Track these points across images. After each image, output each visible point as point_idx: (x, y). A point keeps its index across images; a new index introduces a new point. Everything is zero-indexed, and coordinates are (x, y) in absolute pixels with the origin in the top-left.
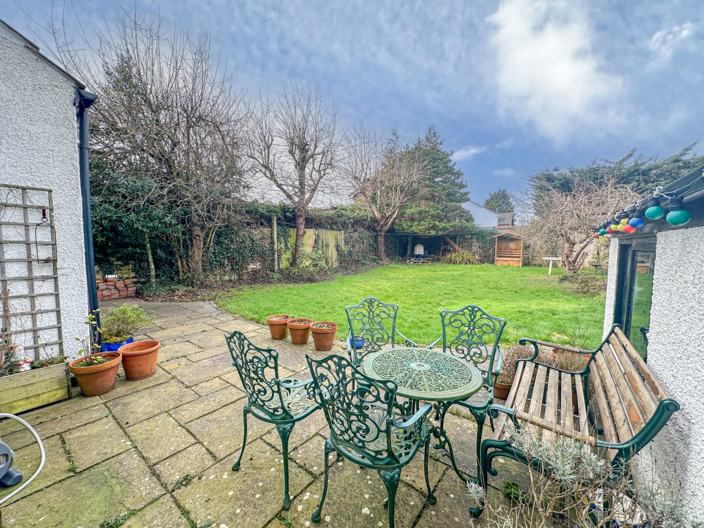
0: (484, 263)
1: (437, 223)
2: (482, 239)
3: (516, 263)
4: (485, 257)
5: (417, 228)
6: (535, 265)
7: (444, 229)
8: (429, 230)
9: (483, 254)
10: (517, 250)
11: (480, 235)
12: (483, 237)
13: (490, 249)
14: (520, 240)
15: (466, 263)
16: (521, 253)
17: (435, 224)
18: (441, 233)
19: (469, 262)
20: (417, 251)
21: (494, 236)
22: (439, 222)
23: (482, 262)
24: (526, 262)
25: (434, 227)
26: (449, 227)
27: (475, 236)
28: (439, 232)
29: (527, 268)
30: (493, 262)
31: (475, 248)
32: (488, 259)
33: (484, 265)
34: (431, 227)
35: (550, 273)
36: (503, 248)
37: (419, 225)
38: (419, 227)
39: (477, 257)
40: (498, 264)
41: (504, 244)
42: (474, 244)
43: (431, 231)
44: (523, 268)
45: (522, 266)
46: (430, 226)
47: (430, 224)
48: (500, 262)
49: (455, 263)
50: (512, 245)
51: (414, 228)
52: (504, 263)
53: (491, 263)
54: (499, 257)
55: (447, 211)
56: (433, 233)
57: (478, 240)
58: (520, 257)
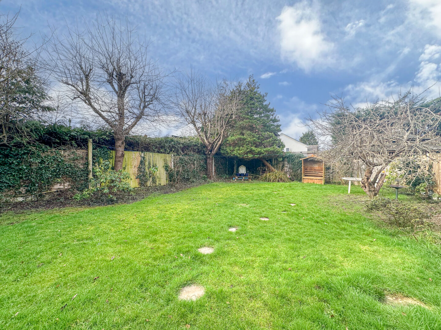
0: (293, 181)
1: (253, 148)
2: (292, 161)
3: (319, 181)
4: (294, 176)
5: (238, 152)
6: (335, 183)
7: (259, 153)
8: (247, 154)
9: (293, 174)
10: (320, 170)
11: (290, 158)
12: (293, 160)
13: (298, 169)
14: (322, 162)
15: (278, 181)
16: (323, 173)
17: (252, 149)
18: (257, 156)
19: (281, 180)
20: (241, 171)
21: (301, 159)
22: (256, 147)
23: (292, 180)
24: (328, 180)
25: (251, 152)
26: (263, 152)
27: (286, 159)
28: (256, 155)
29: (328, 186)
30: (300, 180)
31: (286, 169)
32: (296, 177)
33: (292, 183)
34: (249, 152)
35: (349, 192)
36: (308, 169)
37: (239, 150)
38: (239, 151)
39: (288, 176)
40: (305, 182)
41: (309, 166)
42: (286, 165)
43: (249, 155)
44: (324, 187)
45: (325, 184)
46: (248, 150)
47: (248, 149)
48: (307, 180)
49: (269, 181)
50: (316, 167)
51: (235, 152)
52: (310, 181)
53: (299, 181)
54: (306, 176)
55: (262, 138)
56: (250, 156)
57: (289, 162)
58: (322, 176)
